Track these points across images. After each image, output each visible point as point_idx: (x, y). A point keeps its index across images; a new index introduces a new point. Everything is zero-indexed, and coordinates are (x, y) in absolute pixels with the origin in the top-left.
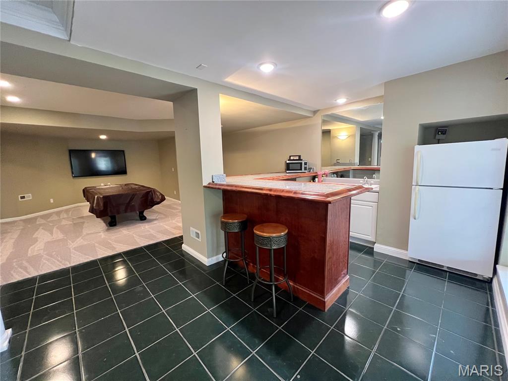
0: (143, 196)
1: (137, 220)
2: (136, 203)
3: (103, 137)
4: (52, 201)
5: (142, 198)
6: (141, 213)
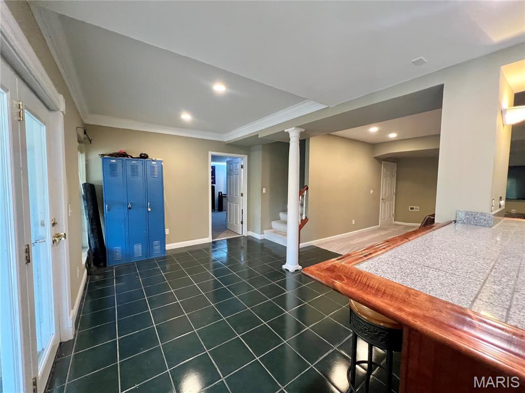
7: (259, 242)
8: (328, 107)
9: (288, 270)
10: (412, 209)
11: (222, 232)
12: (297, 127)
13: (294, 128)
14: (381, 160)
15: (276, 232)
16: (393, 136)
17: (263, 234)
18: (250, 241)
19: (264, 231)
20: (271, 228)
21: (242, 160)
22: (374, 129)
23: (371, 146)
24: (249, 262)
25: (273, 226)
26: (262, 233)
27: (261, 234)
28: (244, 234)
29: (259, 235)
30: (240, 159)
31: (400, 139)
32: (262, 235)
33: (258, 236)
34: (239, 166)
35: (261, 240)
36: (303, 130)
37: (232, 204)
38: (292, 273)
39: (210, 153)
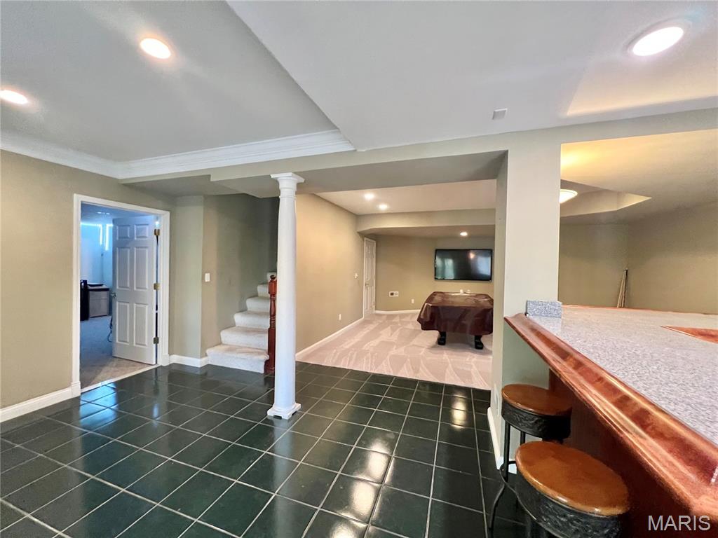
0: (478, 316)
1: (471, 346)
2: (468, 322)
3: (464, 234)
4: (413, 301)
5: (475, 317)
6: (478, 338)
7: (198, 373)
8: (355, 150)
9: (280, 418)
10: (392, 294)
11: (103, 366)
12: (295, 173)
13: (290, 174)
14: (363, 235)
15: (232, 349)
16: (383, 207)
17: (206, 355)
18: (177, 374)
19: (208, 351)
20: (220, 343)
21: (157, 220)
22: (369, 196)
23: (356, 217)
24: (170, 415)
25: (223, 340)
26: (204, 355)
27: (201, 357)
28: (160, 363)
29: (199, 360)
30: (153, 217)
31: (392, 212)
32: (204, 359)
33: (196, 362)
34: (149, 232)
35: (201, 368)
36: (302, 180)
37: (128, 305)
38: (289, 420)
39: (78, 199)
